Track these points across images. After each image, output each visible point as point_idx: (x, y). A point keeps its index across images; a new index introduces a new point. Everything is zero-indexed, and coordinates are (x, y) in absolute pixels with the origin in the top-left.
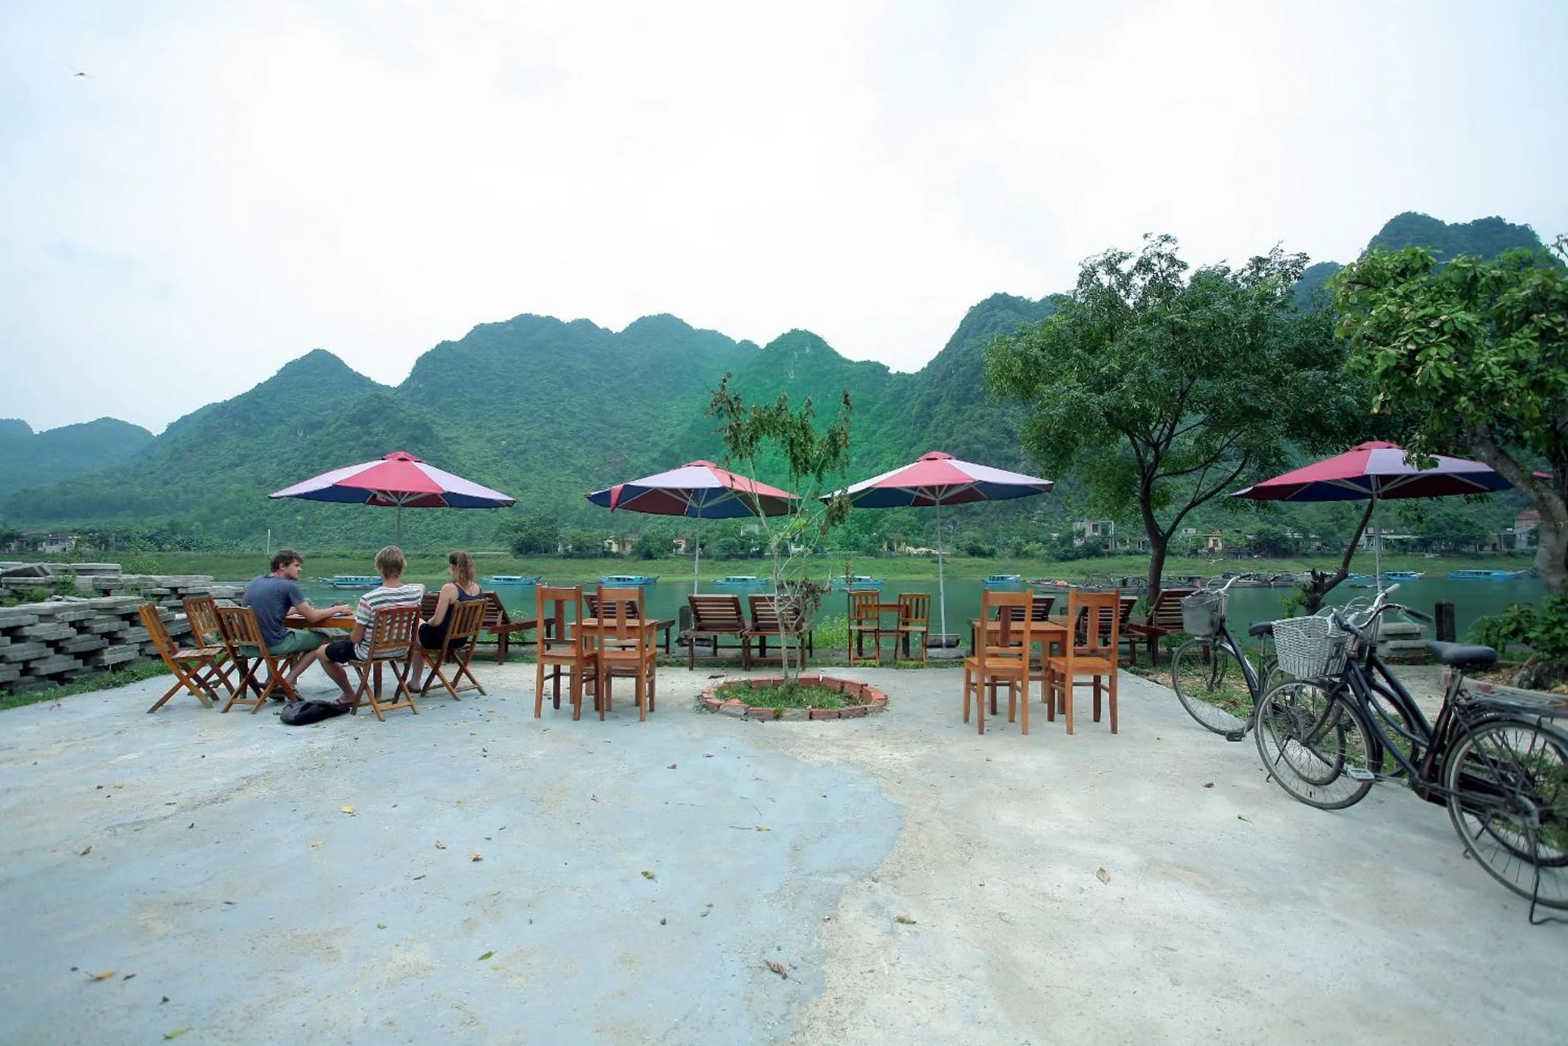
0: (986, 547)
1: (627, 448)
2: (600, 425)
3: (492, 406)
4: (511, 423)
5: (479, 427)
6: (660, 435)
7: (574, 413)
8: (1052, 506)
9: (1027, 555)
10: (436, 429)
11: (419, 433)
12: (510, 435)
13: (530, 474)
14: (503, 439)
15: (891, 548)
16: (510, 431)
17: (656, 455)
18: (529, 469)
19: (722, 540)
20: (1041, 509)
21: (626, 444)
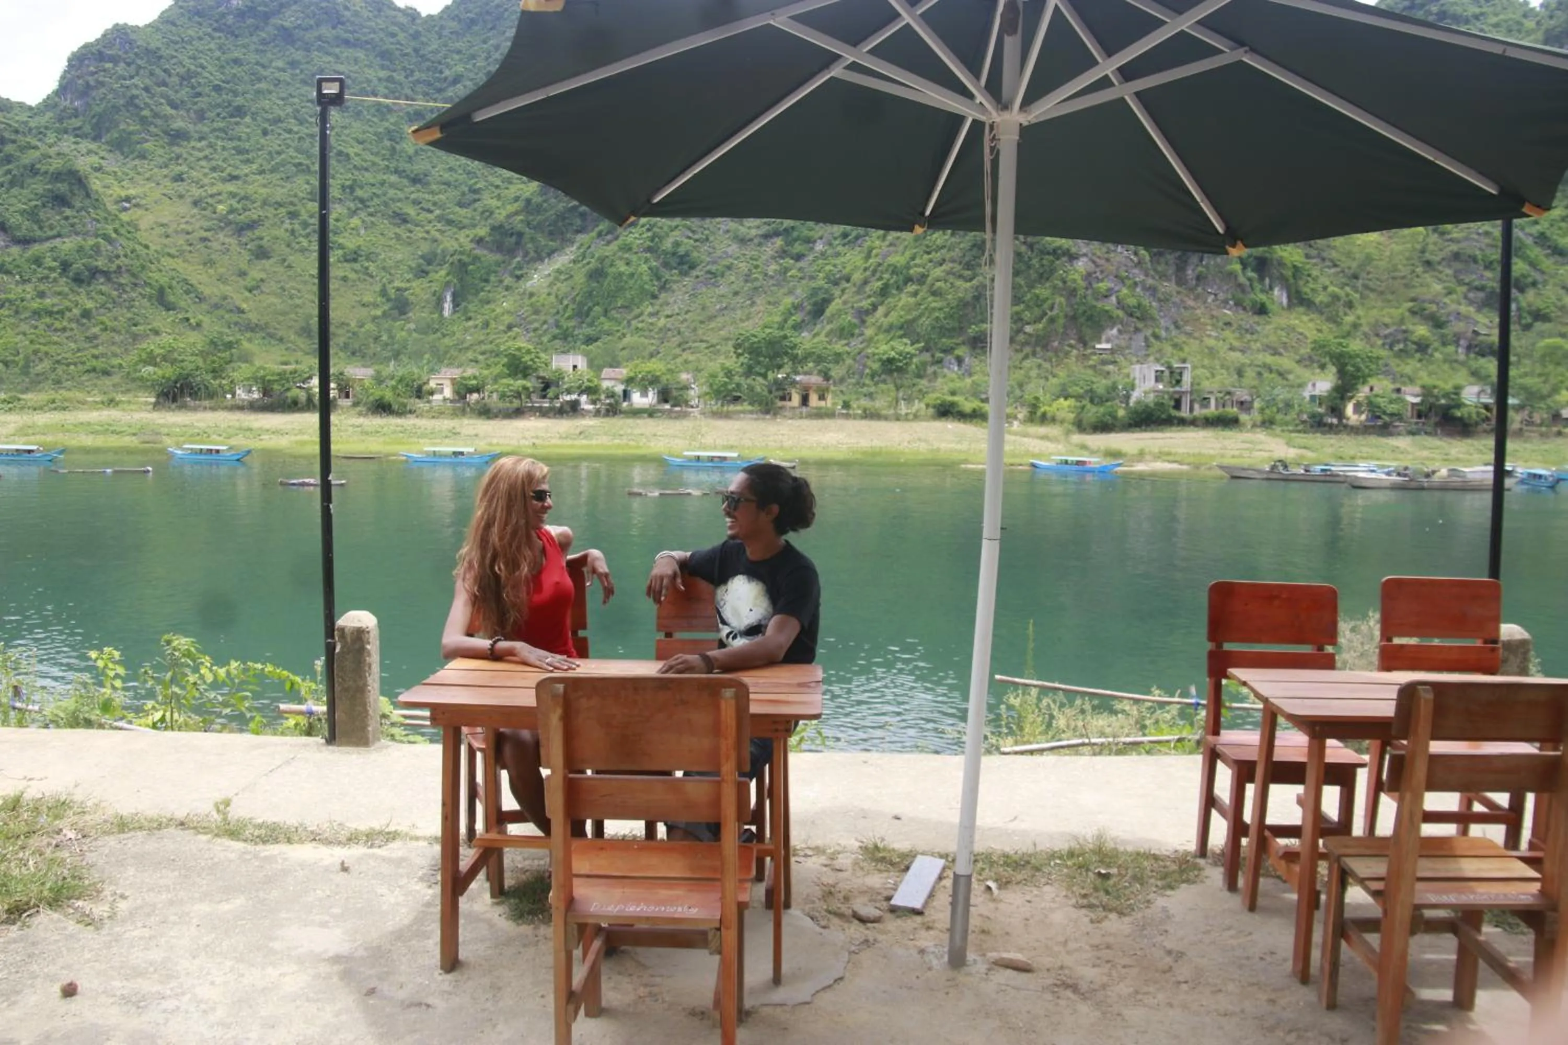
0: (968, 406)
1: (440, 219)
2: (394, 178)
3: (204, 143)
4: (236, 173)
5: (179, 178)
6: (499, 197)
7: (347, 155)
8: (1126, 336)
9: (1044, 419)
10: (96, 184)
11: (62, 187)
12: (233, 195)
13: (266, 263)
14: (220, 202)
15: (805, 400)
16: (231, 187)
17: (482, 231)
18: (262, 254)
19: (505, 381)
20: (1108, 341)
21: (438, 212)
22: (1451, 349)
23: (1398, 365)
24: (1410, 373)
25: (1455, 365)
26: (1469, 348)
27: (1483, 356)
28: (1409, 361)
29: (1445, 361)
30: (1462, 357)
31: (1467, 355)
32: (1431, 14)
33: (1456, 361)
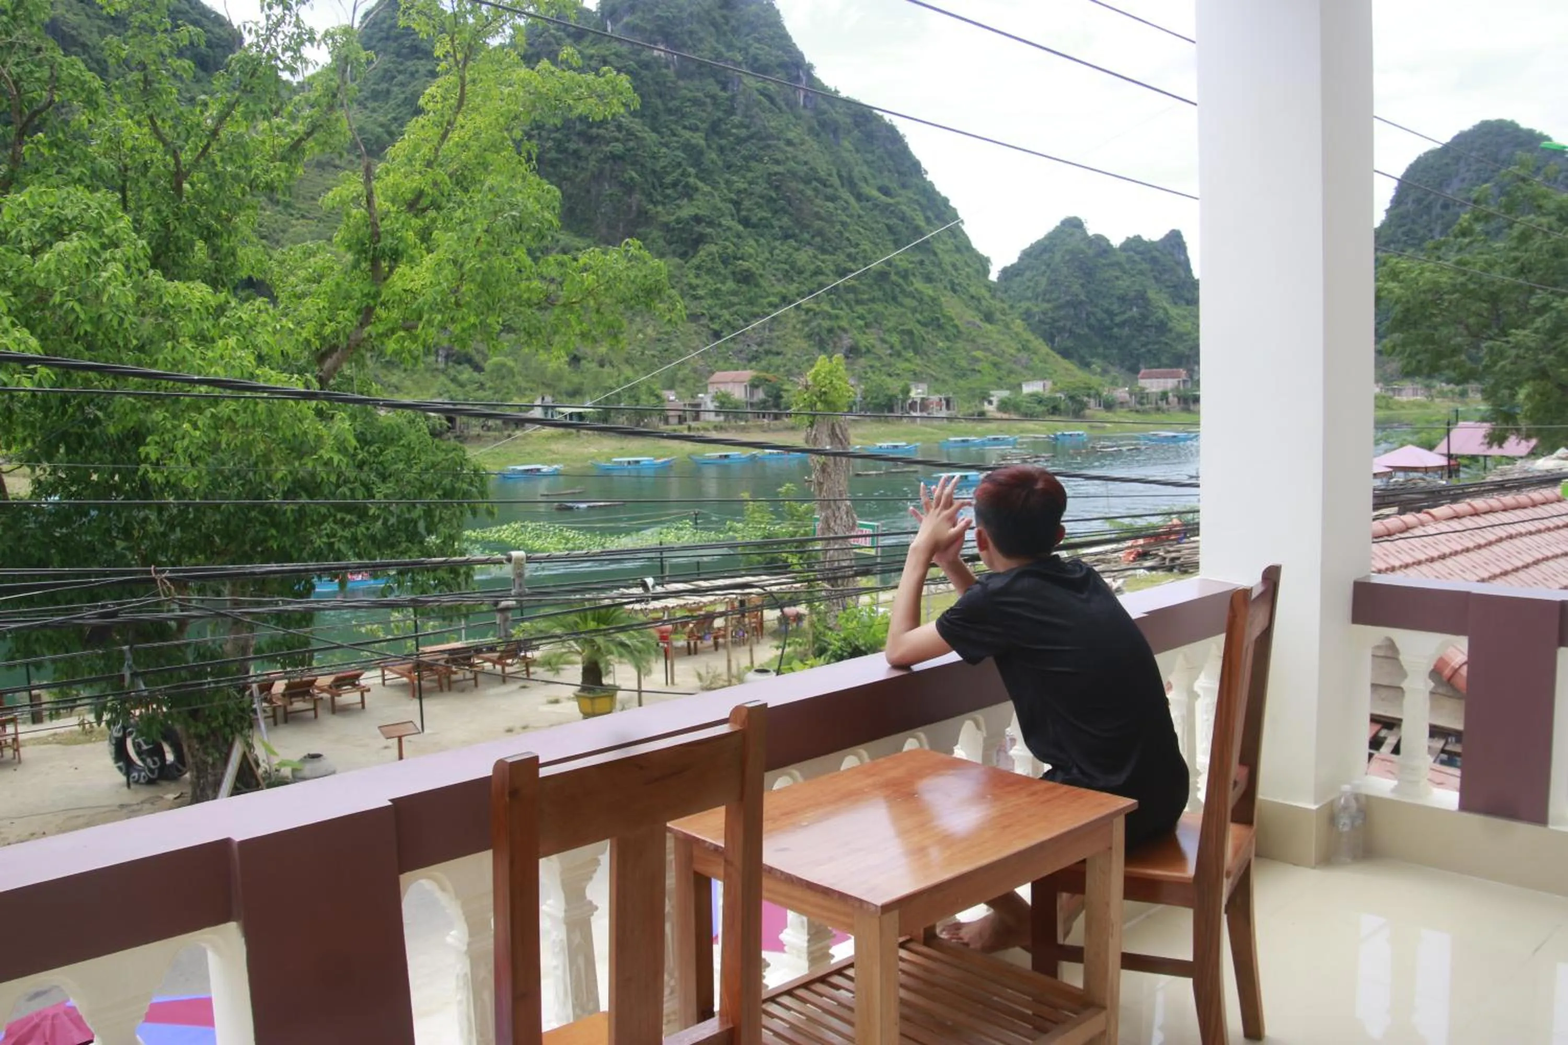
22: (432, 358)
23: (386, 376)
24: (397, 383)
25: (436, 373)
26: (447, 357)
27: (460, 364)
28: (395, 371)
29: (427, 370)
30: (442, 366)
31: (446, 363)
32: (404, 47)
33: (437, 369)
